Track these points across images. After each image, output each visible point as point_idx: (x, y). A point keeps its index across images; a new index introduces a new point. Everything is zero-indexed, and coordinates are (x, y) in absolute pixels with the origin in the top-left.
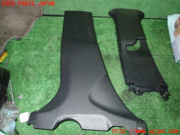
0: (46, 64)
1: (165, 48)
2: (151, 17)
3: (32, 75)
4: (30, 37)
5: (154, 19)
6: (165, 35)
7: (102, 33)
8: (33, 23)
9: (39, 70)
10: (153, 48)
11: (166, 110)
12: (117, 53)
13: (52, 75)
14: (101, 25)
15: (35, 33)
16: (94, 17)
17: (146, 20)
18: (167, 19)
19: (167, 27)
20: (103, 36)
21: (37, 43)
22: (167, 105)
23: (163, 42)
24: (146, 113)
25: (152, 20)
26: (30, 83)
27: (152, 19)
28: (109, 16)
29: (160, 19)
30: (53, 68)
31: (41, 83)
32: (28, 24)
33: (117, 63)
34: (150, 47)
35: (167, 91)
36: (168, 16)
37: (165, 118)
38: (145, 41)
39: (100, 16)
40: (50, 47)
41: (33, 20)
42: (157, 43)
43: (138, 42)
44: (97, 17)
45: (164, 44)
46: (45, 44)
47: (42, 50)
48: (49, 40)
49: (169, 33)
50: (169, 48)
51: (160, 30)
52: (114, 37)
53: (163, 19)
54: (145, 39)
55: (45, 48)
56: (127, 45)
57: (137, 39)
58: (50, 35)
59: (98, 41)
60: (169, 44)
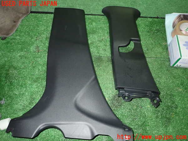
0: (32, 65)
1: (160, 50)
2: (149, 16)
3: (17, 78)
4: (17, 36)
5: (152, 17)
6: (162, 35)
7: (94, 32)
8: (21, 20)
9: (24, 73)
10: (147, 50)
11: (157, 117)
12: (108, 54)
13: (37, 78)
14: (94, 24)
15: (22, 32)
16: (87, 14)
17: (142, 18)
18: (164, 18)
19: (164, 27)
20: (95, 36)
21: (24, 43)
22: (159, 111)
23: (159, 43)
24: (135, 120)
25: (149, 18)
26: (14, 86)
27: (149, 17)
28: (103, 14)
29: (157, 18)
30: (39, 70)
31: (26, 87)
32: (15, 22)
33: (108, 65)
34: (144, 49)
35: (159, 97)
36: (166, 15)
37: (155, 126)
38: (139, 42)
39: (94, 13)
40: (38, 47)
41: (20, 18)
42: (152, 44)
43: (132, 43)
44: (90, 15)
45: (161, 45)
46: (32, 43)
47: (28, 51)
48: (36, 40)
49: (166, 34)
50: (165, 50)
51: (157, 30)
52: (107, 37)
53: (161, 18)
54: (140, 40)
55: (32, 49)
56: (119, 47)
57: (131, 40)
58: (38, 34)
59: (89, 42)
60: (165, 45)
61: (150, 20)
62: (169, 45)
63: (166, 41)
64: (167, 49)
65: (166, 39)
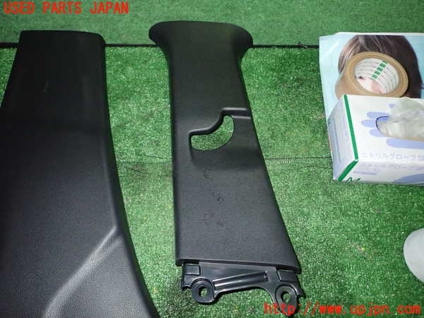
1: (307, 135)
2: (277, 43)
5: (284, 47)
6: (310, 93)
7: (127, 95)
10: (272, 137)
12: (167, 156)
14: (130, 69)
16: (111, 46)
17: (259, 50)
18: (317, 47)
19: (318, 70)
20: (132, 105)
23: (304, 117)
25: (276, 49)
27: (278, 46)
28: (154, 43)
29: (299, 46)
33: (165, 187)
34: (262, 133)
36: (321, 38)
38: (249, 118)
39: (130, 42)
42: (285, 119)
43: (227, 119)
44: (121, 46)
45: (307, 121)
50: (318, 136)
51: (297, 79)
52: (164, 104)
53: (309, 47)
54: (249, 113)
56: (192, 134)
57: (224, 114)
59: (114, 122)
60: (320, 121)
61: (280, 52)
62: (329, 120)
63: (322, 108)
64: (325, 131)
65: (323, 103)
